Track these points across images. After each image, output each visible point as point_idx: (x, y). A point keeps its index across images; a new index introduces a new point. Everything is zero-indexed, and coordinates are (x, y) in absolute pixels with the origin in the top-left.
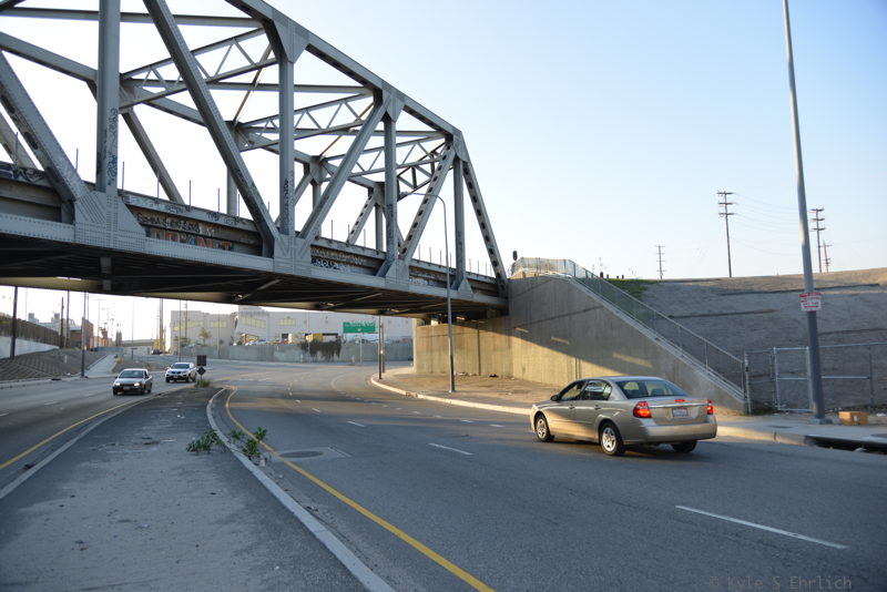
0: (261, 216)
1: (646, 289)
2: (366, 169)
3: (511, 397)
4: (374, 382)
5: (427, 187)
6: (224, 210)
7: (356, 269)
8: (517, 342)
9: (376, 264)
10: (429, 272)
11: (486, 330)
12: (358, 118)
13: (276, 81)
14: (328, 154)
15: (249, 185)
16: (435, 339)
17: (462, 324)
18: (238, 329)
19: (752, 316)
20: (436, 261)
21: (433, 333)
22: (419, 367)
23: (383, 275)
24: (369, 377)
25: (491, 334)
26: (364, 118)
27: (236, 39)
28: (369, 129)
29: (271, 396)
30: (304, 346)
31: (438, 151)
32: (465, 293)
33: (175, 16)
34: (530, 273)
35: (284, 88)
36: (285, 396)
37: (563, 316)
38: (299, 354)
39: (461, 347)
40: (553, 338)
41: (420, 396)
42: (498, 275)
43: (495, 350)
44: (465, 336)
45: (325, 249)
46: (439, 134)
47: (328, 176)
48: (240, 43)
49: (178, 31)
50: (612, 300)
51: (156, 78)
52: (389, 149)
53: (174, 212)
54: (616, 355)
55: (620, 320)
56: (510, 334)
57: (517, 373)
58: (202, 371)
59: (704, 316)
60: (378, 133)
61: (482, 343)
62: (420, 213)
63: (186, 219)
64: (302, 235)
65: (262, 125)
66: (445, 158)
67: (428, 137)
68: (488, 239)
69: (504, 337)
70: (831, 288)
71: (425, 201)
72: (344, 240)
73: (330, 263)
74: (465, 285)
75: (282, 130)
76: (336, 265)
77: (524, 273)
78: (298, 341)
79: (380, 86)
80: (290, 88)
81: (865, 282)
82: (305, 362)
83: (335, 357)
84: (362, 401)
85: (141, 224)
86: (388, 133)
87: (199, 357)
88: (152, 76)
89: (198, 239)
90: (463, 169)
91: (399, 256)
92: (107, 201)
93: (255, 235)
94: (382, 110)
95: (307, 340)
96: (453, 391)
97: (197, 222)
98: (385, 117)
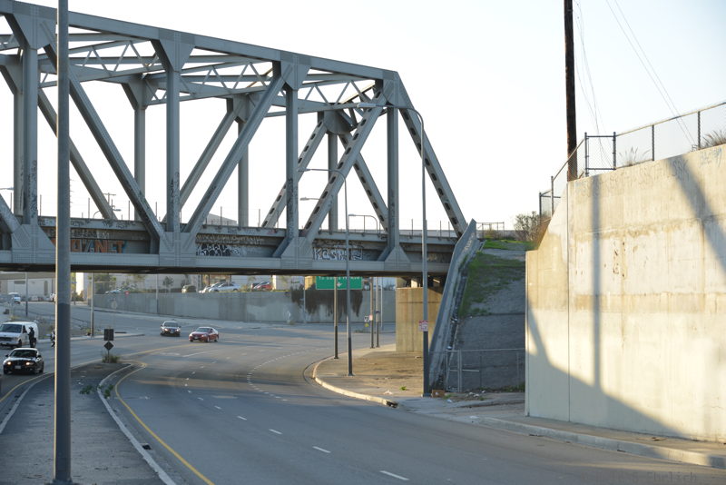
0: (147, 217)
7: (253, 248)
9: (272, 242)
23: (279, 256)
30: (296, 295)
32: (396, 263)
38: (287, 309)
42: (459, 234)
53: (77, 225)
58: (109, 346)
63: (86, 229)
64: (186, 228)
74: (396, 255)
79: (278, 59)
82: (296, 322)
85: (51, 238)
86: (290, 102)
87: (106, 330)
89: (96, 242)
90: (403, 114)
91: (301, 231)
92: (31, 230)
93: (145, 233)
94: (280, 83)
95: (302, 286)
96: (351, 374)
97: (95, 230)
98: (286, 87)
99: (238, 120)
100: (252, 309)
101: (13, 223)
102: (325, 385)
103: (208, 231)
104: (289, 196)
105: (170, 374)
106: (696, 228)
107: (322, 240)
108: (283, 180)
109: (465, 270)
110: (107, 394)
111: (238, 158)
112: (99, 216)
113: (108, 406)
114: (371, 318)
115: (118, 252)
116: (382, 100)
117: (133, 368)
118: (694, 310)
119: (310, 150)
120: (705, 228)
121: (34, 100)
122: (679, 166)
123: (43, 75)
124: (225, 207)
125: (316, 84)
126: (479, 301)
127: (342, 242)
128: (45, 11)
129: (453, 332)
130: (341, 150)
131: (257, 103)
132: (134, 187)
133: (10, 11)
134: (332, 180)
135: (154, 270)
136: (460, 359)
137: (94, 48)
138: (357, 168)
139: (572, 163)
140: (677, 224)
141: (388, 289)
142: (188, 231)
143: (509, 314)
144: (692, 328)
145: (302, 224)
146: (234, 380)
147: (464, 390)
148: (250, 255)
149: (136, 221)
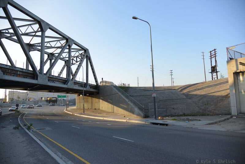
0: (35, 69)
1: (129, 89)
2: (64, 57)
3: (97, 114)
4: (65, 111)
5: (79, 62)
6: (25, 68)
7: (60, 83)
8: (101, 101)
9: (65, 81)
10: (79, 83)
11: (94, 98)
12: (62, 45)
13: (41, 35)
14: (54, 53)
15: (32, 62)
16: (81, 100)
17: (88, 96)
18: (28, 96)
19: (149, 96)
20: (81, 81)
21: (81, 98)
22: (77, 107)
23: (67, 85)
24: (63, 110)
25: (95, 99)
26: (63, 45)
27: (30, 25)
28: (65, 48)
29: (36, 115)
30: (47, 101)
31: (83, 53)
32: (88, 88)
33: (14, 18)
34: (104, 84)
35: (43, 37)
36: (40, 115)
37: (110, 95)
38: (46, 103)
39: (87, 102)
40: (109, 100)
41: (75, 114)
42: (97, 84)
43: (96, 103)
44: (89, 99)
45: (52, 78)
46: (82, 50)
47: (54, 58)
48: (31, 26)
49: (14, 22)
50: (120, 92)
51: (7, 32)
52: (69, 53)
53: (11, 68)
54: (121, 105)
55: (122, 97)
56: (99, 99)
57: (101, 108)
58: (17, 108)
59: (140, 96)
60: (67, 48)
61: (93, 101)
62: (77, 69)
63: (14, 70)
64: (46, 74)
65: (37, 45)
66: (84, 56)
67: (80, 50)
68: (95, 75)
69: (98, 99)
70: (166, 90)
71: (78, 66)
72: (57, 75)
73: (53, 81)
74: (88, 87)
75: (41, 46)
76: (55, 82)
77: (103, 84)
78: (45, 99)
79: (68, 38)
80: (44, 37)
81: (173, 89)
82: (47, 105)
83: (56, 103)
84: (60, 116)
85: (2, 71)
86: (69, 49)
87: (16, 104)
88: (7, 31)
89: (17, 75)
90: (89, 58)
93: (33, 74)
94: (68, 44)
95: (48, 99)
99: (50, 60)
103: (50, 76)
104: (69, 71)
115: (24, 78)
116: (86, 54)
132: (31, 60)
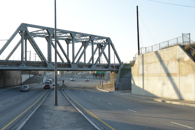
22: (111, 82)
32: (110, 69)
58: (63, 83)
76: (83, 67)
78: (92, 73)
79: (90, 35)
82: (94, 79)
89: (61, 66)
90: (111, 45)
91: (94, 64)
92: (51, 64)
93: (69, 64)
94: (91, 40)
95: (95, 73)
96: (103, 87)
97: (61, 64)
98: (92, 40)
99: (84, 46)
100: (87, 77)
101: (48, 63)
102: (99, 89)
103: (79, 64)
104: (92, 58)
105: (73, 87)
106: (159, 63)
107: (98, 65)
108: (91, 56)
109: (121, 70)
110: (63, 91)
111: (84, 52)
112: (61, 62)
113: (63, 93)
114: (106, 78)
115: (65, 67)
116: (108, 42)
117: (67, 86)
118: (159, 76)
119: (96, 50)
120: (161, 63)
121: (51, 43)
122: (156, 53)
123: (52, 39)
124: (82, 60)
125: (97, 40)
126: (124, 75)
127: (101, 66)
128: (53, 29)
129: (120, 80)
130: (101, 51)
131: (87, 43)
132: (67, 57)
133: (47, 29)
134: (99, 55)
135: (70, 70)
136: (121, 85)
137: (60, 34)
138: (103, 53)
139: (139, 52)
140: (156, 62)
141: (109, 73)
142: (76, 64)
143: (129, 77)
144: (159, 79)
145: (94, 63)
146: (84, 88)
147: (121, 90)
148: (86, 68)
149: (68, 62)
